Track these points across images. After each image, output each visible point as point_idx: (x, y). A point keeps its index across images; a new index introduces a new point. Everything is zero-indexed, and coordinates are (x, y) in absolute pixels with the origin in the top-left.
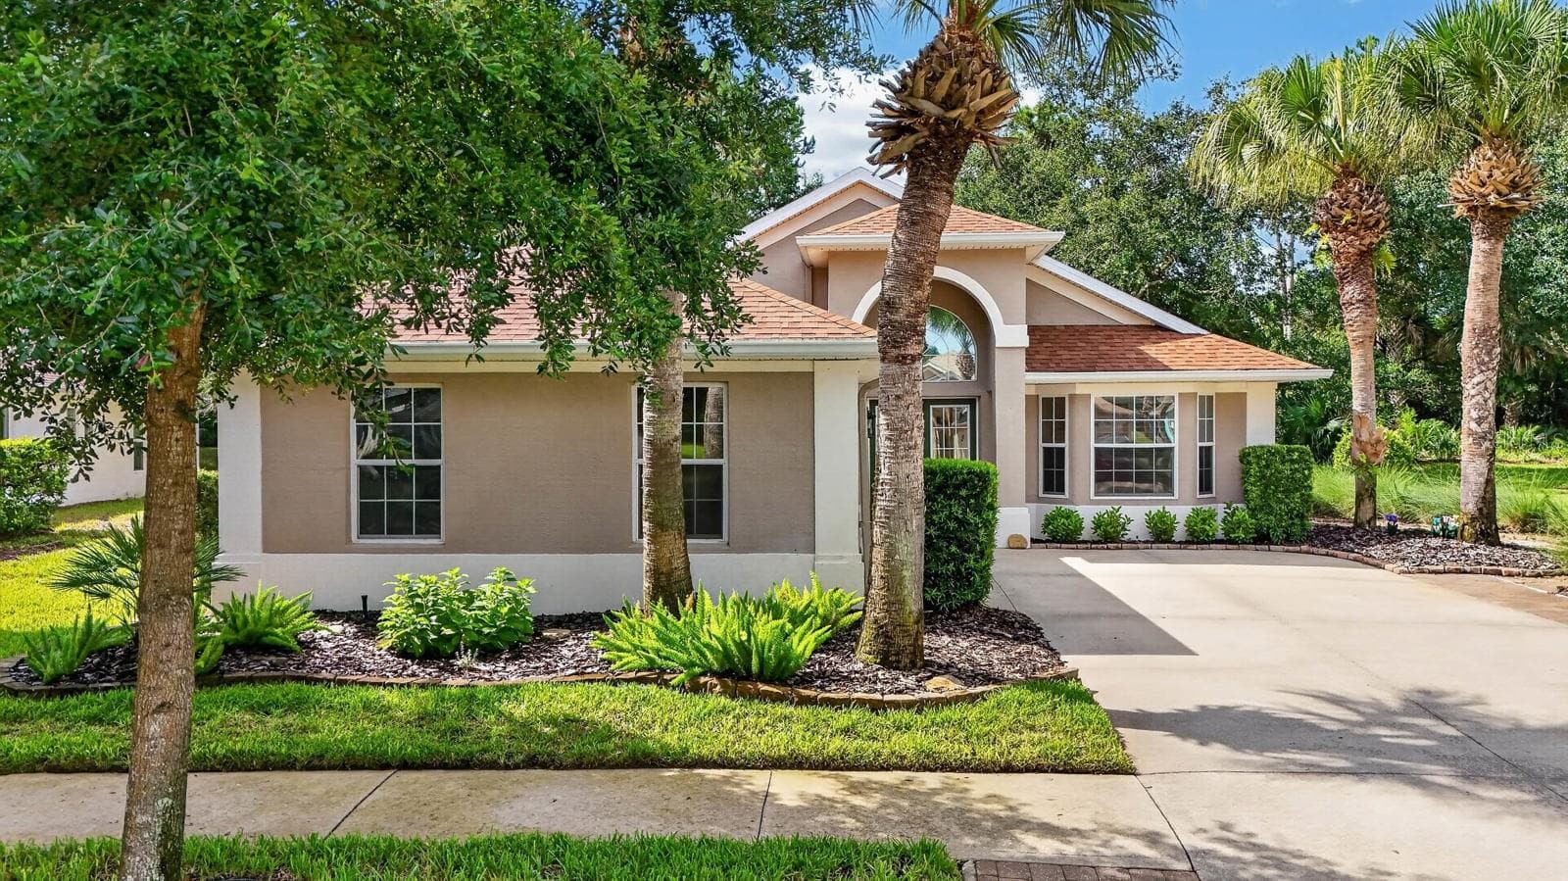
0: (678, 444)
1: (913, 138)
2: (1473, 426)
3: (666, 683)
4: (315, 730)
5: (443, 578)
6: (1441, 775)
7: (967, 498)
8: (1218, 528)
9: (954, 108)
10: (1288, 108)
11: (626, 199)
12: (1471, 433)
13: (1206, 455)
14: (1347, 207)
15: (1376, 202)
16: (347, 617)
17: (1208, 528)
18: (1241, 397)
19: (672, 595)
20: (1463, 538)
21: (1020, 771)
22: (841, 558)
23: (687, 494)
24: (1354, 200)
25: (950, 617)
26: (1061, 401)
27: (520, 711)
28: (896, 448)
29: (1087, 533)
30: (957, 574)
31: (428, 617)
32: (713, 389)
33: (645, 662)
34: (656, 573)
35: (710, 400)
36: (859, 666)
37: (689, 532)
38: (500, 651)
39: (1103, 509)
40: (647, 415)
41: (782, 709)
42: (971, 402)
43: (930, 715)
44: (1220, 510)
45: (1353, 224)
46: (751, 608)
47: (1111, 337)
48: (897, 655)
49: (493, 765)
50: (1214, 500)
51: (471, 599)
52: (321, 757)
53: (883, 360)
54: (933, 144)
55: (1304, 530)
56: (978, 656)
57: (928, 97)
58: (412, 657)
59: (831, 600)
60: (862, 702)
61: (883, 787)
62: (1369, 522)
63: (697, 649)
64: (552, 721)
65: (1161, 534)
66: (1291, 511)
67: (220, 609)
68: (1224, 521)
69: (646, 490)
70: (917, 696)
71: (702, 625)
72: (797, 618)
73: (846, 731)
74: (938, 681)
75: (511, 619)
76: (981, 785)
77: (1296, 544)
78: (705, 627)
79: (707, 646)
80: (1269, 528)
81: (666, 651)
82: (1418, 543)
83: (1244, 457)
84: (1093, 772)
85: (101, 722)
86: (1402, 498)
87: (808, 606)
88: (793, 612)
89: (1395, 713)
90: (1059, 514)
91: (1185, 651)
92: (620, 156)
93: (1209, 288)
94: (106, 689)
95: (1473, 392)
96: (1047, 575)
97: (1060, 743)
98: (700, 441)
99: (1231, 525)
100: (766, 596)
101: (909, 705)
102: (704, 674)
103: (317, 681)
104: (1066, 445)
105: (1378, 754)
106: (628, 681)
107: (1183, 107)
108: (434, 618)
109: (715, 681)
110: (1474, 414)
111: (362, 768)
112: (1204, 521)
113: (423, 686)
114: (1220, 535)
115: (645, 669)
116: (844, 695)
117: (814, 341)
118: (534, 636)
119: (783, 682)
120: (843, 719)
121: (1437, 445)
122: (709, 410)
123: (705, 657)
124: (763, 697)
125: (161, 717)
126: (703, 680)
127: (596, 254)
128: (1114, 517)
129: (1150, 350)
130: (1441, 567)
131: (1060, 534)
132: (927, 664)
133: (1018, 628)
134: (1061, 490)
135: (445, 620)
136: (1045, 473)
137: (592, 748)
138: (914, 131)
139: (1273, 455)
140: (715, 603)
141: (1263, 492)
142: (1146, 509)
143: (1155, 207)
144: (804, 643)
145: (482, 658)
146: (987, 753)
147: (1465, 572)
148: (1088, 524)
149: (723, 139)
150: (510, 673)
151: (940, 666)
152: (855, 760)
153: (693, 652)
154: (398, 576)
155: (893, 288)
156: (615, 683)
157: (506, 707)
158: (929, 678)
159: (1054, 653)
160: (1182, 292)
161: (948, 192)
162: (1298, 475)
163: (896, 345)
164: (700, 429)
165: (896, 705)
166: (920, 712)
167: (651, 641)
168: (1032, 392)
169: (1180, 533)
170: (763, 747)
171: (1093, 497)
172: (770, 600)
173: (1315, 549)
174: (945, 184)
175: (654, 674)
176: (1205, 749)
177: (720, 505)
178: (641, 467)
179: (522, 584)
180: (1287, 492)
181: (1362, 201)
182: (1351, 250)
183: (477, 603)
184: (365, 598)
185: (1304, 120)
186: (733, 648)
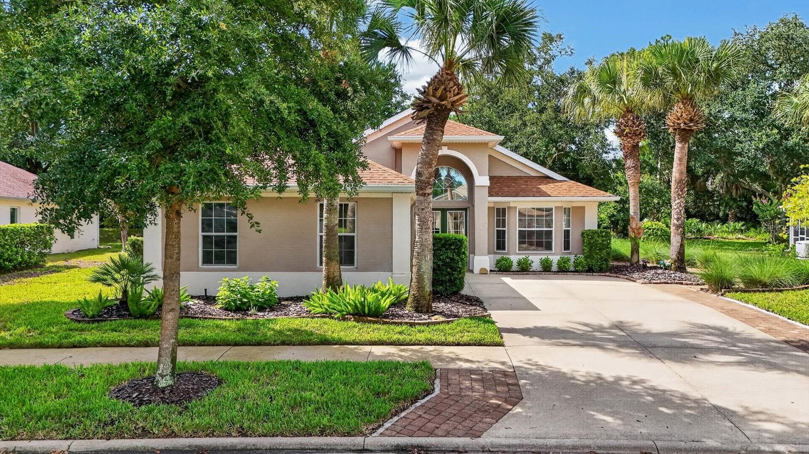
0: (337, 227)
1: (428, 110)
2: (675, 221)
3: (333, 318)
4: (199, 333)
5: (242, 280)
6: (611, 346)
7: (454, 249)
8: (571, 266)
9: (443, 100)
10: (602, 83)
11: (325, 146)
12: (674, 225)
13: (567, 233)
14: (627, 126)
15: (640, 124)
16: (199, 298)
17: (566, 265)
18: (582, 209)
19: (334, 286)
20: (671, 270)
21: (462, 345)
22: (403, 274)
23: (340, 247)
24: (630, 123)
25: (447, 297)
26: (504, 210)
27: (277, 327)
28: (422, 229)
29: (515, 267)
30: (450, 280)
31: (237, 295)
32: (351, 204)
33: (324, 310)
34: (328, 278)
35: (350, 208)
36: (407, 312)
37: (341, 263)
38: (266, 309)
39: (521, 257)
40: (325, 215)
41: (376, 326)
42: (466, 209)
43: (432, 327)
44: (572, 258)
45: (630, 134)
46: (366, 291)
47: (526, 182)
48: (421, 307)
49: (269, 344)
50: (570, 253)
51: (253, 289)
52: (204, 341)
53: (417, 194)
54: (436, 113)
55: (607, 266)
56: (454, 310)
57: (434, 96)
58: (231, 311)
59: (397, 288)
60: (406, 323)
61: (412, 350)
62: (636, 263)
63: (345, 305)
64: (290, 330)
65: (546, 268)
66: (602, 258)
67: (151, 292)
68: (574, 262)
69: (324, 245)
70: (427, 321)
71: (346, 296)
72: (383, 295)
73: (400, 333)
74: (436, 317)
75: (270, 296)
76: (446, 350)
77: (605, 272)
78: (348, 297)
79: (348, 303)
80: (592, 265)
81: (333, 305)
82: (653, 272)
83: (583, 234)
84: (489, 346)
85: (116, 331)
86: (658, 253)
87: (388, 290)
88: (382, 292)
89: (606, 329)
90: (503, 259)
91: (537, 309)
92: (323, 134)
93: (584, 156)
94: (115, 320)
95: (675, 207)
96: (492, 284)
97: (477, 336)
98: (345, 227)
99: (577, 264)
100: (371, 287)
101: (424, 324)
102: (347, 315)
103: (196, 318)
104: (506, 229)
105: (593, 340)
106: (318, 317)
107: (575, 69)
108: (239, 295)
109: (351, 317)
110: (676, 217)
111: (220, 345)
112: (565, 262)
113: (238, 319)
114: (572, 269)
115: (324, 313)
116: (399, 321)
117: (392, 185)
118: (278, 303)
119: (377, 317)
120: (399, 329)
121: (695, 231)
122: (349, 213)
123: (348, 308)
124: (370, 322)
125: (171, 313)
126: (347, 316)
127: (317, 166)
128: (526, 260)
129: (543, 187)
130: (659, 281)
131: (503, 268)
132: (432, 312)
133: (475, 301)
134: (504, 248)
135: (244, 296)
136: (497, 241)
137: (305, 338)
138: (428, 108)
139: (594, 233)
140: (352, 288)
141: (590, 250)
142: (540, 257)
143: (559, 118)
144: (385, 303)
145: (259, 310)
146: (451, 339)
147: (668, 283)
148: (515, 264)
149: (356, 119)
150: (271, 316)
151: (438, 312)
152: (403, 342)
153: (343, 306)
154: (224, 279)
155: (421, 168)
156: (313, 318)
157: (271, 326)
158: (433, 316)
159: (485, 310)
160: (572, 158)
161: (441, 131)
162: (605, 242)
163: (422, 189)
164: (345, 221)
165: (419, 324)
166: (428, 326)
167: (326, 302)
168: (492, 205)
169: (555, 268)
170: (369, 338)
171: (517, 252)
172: (373, 288)
173: (611, 275)
174: (440, 128)
175: (327, 314)
176: (531, 339)
177: (353, 252)
178: (321, 237)
179: (273, 283)
180: (601, 250)
181: (634, 123)
182: (629, 145)
183: (256, 290)
184: (206, 290)
185: (609, 88)
186: (358, 305)
